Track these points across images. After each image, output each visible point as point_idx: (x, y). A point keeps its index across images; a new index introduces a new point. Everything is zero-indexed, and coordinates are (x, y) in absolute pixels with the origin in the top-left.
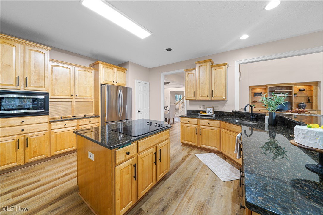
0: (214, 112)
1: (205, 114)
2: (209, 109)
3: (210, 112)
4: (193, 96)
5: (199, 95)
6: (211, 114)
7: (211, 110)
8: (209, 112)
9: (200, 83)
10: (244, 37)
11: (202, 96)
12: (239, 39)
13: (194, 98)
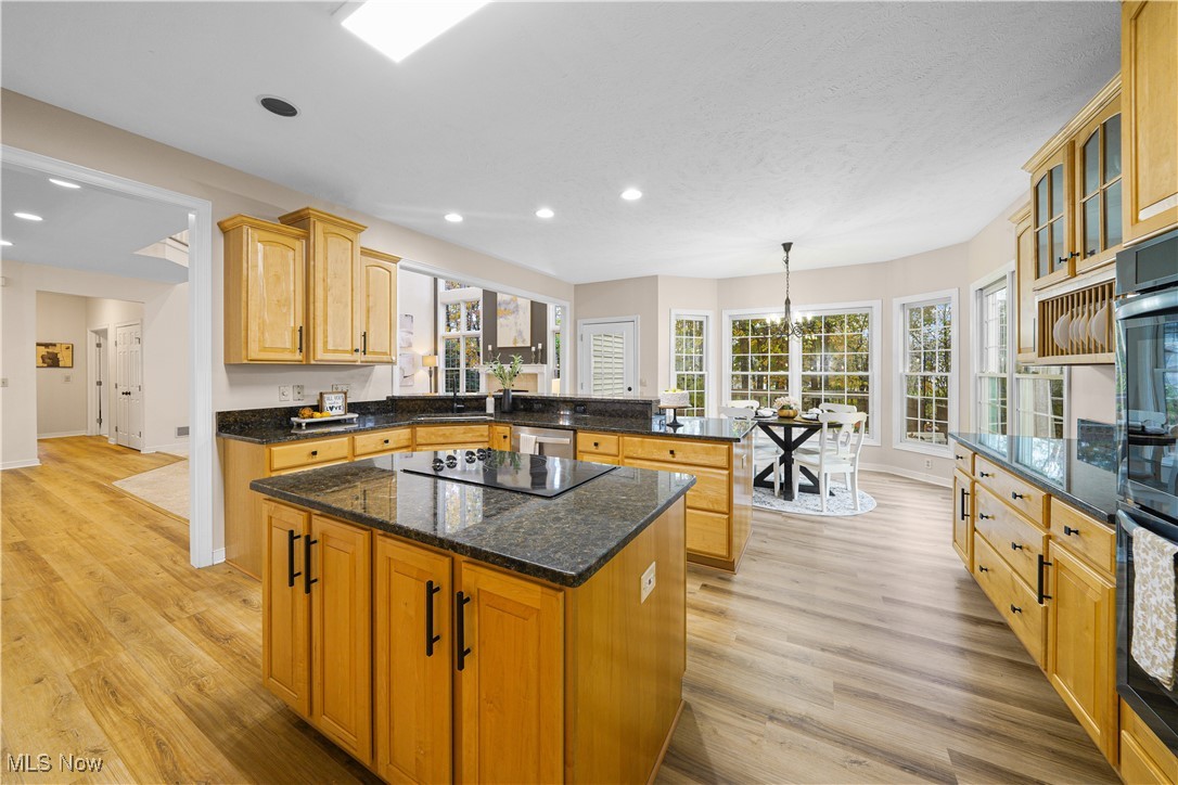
0: (352, 407)
1: (318, 417)
2: (333, 396)
3: (335, 407)
4: (288, 345)
5: (325, 343)
6: (337, 414)
7: (340, 402)
8: (331, 408)
9: (330, 300)
10: (454, 218)
11: (335, 351)
12: (444, 215)
13: (298, 356)
